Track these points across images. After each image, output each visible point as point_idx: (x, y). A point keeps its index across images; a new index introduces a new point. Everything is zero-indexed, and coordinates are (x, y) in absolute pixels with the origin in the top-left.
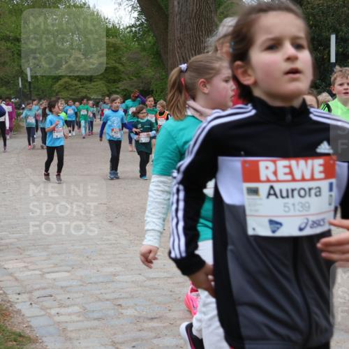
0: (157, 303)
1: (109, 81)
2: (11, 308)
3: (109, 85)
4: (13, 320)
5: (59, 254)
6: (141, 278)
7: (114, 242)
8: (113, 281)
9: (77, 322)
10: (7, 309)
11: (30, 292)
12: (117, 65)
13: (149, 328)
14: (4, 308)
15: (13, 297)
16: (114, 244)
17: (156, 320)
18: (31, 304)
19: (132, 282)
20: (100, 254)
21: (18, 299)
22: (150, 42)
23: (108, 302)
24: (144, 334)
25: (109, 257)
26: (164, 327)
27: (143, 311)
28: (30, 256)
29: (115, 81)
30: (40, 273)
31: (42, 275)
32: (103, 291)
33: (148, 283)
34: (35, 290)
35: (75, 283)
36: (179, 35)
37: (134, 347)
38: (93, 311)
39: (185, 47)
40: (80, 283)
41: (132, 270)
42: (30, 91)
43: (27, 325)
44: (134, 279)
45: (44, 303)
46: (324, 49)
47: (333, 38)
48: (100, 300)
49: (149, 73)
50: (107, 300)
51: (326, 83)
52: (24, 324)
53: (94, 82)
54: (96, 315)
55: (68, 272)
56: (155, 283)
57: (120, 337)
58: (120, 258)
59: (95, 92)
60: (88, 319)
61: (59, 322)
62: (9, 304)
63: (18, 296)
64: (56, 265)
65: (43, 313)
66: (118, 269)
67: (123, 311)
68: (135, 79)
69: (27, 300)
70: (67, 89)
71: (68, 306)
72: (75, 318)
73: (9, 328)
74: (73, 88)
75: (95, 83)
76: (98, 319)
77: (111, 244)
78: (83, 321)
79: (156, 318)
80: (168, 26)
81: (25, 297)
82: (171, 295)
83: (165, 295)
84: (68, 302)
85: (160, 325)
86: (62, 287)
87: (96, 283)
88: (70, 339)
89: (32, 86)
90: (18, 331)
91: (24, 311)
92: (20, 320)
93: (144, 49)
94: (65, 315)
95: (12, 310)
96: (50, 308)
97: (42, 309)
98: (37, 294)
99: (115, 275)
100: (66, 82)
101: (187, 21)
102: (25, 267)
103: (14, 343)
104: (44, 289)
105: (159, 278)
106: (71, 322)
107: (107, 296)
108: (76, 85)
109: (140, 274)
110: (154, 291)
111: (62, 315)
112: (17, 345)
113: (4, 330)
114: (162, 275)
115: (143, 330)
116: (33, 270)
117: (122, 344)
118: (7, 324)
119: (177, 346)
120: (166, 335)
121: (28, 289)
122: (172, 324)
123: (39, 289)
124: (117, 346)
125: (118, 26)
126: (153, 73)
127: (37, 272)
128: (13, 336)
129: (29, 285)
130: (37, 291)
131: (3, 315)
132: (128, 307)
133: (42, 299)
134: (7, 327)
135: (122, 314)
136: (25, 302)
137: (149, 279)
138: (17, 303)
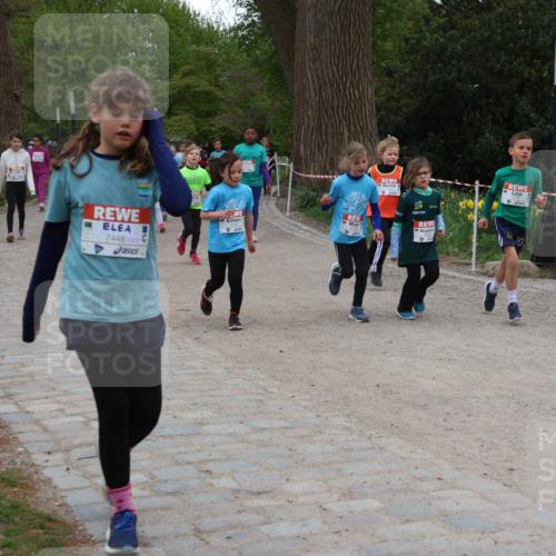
0: (267, 469)
1: (199, 114)
2: (36, 476)
3: (199, 120)
4: (38, 495)
6: (242, 429)
7: (202, 371)
8: (199, 434)
9: (140, 497)
10: (29, 477)
11: (66, 450)
12: (212, 88)
13: (255, 509)
14: (25, 475)
15: (39, 458)
16: (201, 374)
17: (265, 496)
18: (68, 469)
19: (230, 434)
20: (179, 391)
21: (47, 461)
22: (266, 53)
23: (189, 467)
24: (244, 517)
25: (193, 395)
26: (279, 507)
27: (245, 482)
28: (67, 393)
29: (208, 115)
30: (83, 419)
31: (87, 423)
32: (182, 449)
33: (254, 436)
34: (76, 447)
36: (312, 41)
37: (229, 538)
38: (166, 481)
39: (321, 61)
41: (228, 416)
42: (73, 129)
43: (60, 502)
44: (231, 430)
45: (88, 469)
46: (543, 64)
48: (177, 463)
49: (263, 101)
50: (189, 463)
51: (546, 118)
52: (55, 500)
53: (176, 115)
54: (169, 487)
56: (265, 436)
57: (207, 523)
58: (211, 396)
59: (177, 132)
60: (158, 494)
62: (32, 470)
63: (47, 457)
66: (207, 413)
67: (213, 481)
68: (240, 111)
69: (62, 462)
72: (137, 491)
73: (32, 506)
75: (177, 118)
76: (173, 494)
77: (196, 374)
78: (149, 497)
79: (265, 492)
80: (295, 26)
81: (58, 457)
82: (290, 456)
83: (281, 456)
85: (272, 503)
87: (171, 436)
90: (46, 511)
91: (56, 481)
92: (50, 495)
93: (256, 62)
95: (38, 479)
96: (98, 477)
97: (84, 477)
98: (76, 453)
99: (202, 424)
101: (326, 18)
102: (59, 410)
103: (41, 531)
104: (88, 445)
105: (272, 429)
107: (189, 458)
109: (241, 423)
110: (262, 450)
112: (45, 533)
113: (23, 511)
114: (277, 423)
115: (244, 511)
116: (72, 415)
117: (211, 532)
118: (29, 501)
119: (298, 537)
120: (281, 519)
121: (64, 444)
122: (291, 502)
123: (80, 446)
124: (204, 536)
125: (215, 26)
126: (269, 102)
127: (80, 419)
128: (38, 520)
129: (65, 438)
130: (78, 450)
131: (22, 486)
132: (222, 475)
133: (85, 461)
134: (29, 505)
135: (212, 485)
136: (57, 466)
137: (256, 430)
138: (45, 467)
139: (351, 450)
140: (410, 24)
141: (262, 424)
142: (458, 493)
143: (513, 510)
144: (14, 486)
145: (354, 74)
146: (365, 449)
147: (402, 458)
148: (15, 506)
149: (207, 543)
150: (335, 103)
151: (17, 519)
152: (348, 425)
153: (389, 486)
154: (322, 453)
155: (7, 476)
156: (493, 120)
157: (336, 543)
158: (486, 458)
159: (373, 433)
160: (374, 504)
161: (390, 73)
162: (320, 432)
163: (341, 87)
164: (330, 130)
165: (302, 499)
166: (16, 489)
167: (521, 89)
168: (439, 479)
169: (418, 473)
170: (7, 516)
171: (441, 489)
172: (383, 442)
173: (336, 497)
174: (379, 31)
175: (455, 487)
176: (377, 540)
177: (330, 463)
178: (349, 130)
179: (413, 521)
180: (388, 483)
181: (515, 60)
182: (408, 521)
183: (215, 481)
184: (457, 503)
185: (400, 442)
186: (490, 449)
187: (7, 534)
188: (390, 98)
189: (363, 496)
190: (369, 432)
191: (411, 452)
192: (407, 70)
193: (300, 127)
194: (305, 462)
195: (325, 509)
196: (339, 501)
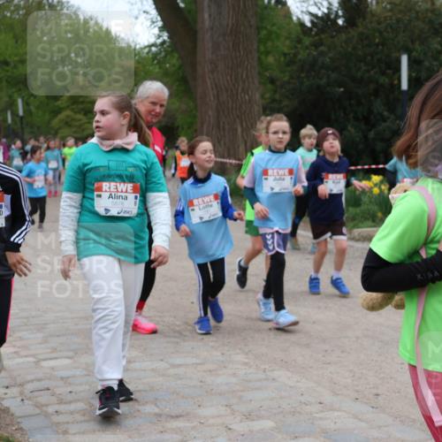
0: (183, 397)
5: (58, 336)
6: (162, 365)
9: (81, 422)
11: (21, 385)
13: (174, 429)
17: (181, 418)
18: (22, 400)
19: (153, 370)
21: (6, 394)
22: (174, 65)
24: (166, 437)
26: (193, 428)
27: (166, 408)
28: (21, 338)
30: (34, 360)
31: (37, 363)
33: (172, 371)
34: (29, 382)
35: (78, 373)
36: (210, 56)
39: (218, 72)
40: (85, 372)
41: (151, 355)
42: (22, 128)
43: (16, 427)
44: (154, 367)
45: (39, 399)
46: (394, 73)
47: (404, 59)
51: (396, 115)
52: (13, 425)
55: (70, 358)
56: (181, 371)
61: (59, 423)
63: (6, 391)
64: (54, 350)
65: (38, 411)
66: (134, 353)
67: (140, 408)
69: (18, 395)
70: (70, 126)
71: (70, 402)
74: (77, 124)
78: (88, 421)
79: (181, 416)
80: (196, 44)
81: (14, 391)
82: (201, 387)
83: (194, 387)
84: (70, 397)
85: (188, 424)
86: (62, 378)
89: (24, 121)
90: (6, 435)
91: (13, 410)
92: (8, 420)
93: (166, 74)
94: (66, 413)
96: (47, 405)
97: (37, 407)
98: (29, 387)
100: (68, 116)
101: (221, 39)
102: (15, 352)
104: (39, 380)
105: (186, 365)
106: (73, 423)
108: (80, 120)
109: (162, 360)
110: (179, 382)
111: (62, 413)
115: (165, 431)
116: (26, 356)
120: (195, 437)
121: (19, 380)
122: (202, 423)
123: (32, 381)
125: (133, 45)
126: (178, 104)
127: (31, 359)
129: (19, 376)
130: (30, 384)
132: (147, 402)
133: (36, 394)
135: (139, 411)
136: (14, 398)
137: (174, 366)
138: (4, 399)
139: (250, 381)
140: (288, 42)
141: (178, 361)
142: (336, 414)
143: (380, 427)
145: (244, 82)
146: (260, 380)
147: (291, 387)
150: (230, 106)
152: (247, 361)
153: (281, 409)
154: (227, 384)
156: (354, 117)
158: (357, 386)
159: (267, 367)
160: (269, 424)
161: (272, 81)
162: (225, 367)
163: (234, 92)
164: (227, 127)
165: (211, 421)
167: (376, 93)
168: (321, 403)
169: (303, 399)
171: (322, 411)
172: (276, 374)
173: (239, 418)
174: (262, 48)
175: (333, 409)
177: (234, 391)
178: (242, 126)
179: (301, 437)
180: (279, 407)
181: (372, 69)
182: (296, 437)
184: (335, 423)
185: (289, 374)
186: (360, 378)
188: (274, 101)
189: (259, 418)
190: (263, 367)
191: (298, 382)
192: (286, 79)
193: (202, 124)
194: (213, 392)
195: (230, 429)
196: (241, 422)
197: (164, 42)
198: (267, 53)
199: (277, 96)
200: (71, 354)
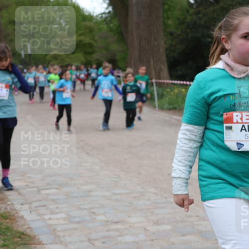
0: (120, 211)
1: (86, 53)
2: (16, 215)
3: (86, 56)
4: (18, 223)
5: (50, 176)
6: (108, 194)
7: (90, 168)
8: (89, 196)
9: (63, 224)
10: (14, 215)
11: (30, 203)
12: (92, 41)
13: (115, 229)
14: (12, 214)
15: (18, 207)
17: (119, 224)
18: (31, 212)
19: (103, 196)
20: (80, 177)
21: (21, 208)
22: (115, 25)
23: (85, 211)
24: (111, 233)
25: (86, 179)
26: (126, 229)
27: (110, 217)
28: (30, 178)
29: (90, 53)
32: (82, 203)
33: (114, 197)
34: (34, 202)
35: (61, 197)
37: (104, 242)
38: (75, 217)
40: (65, 197)
41: (103, 188)
42: (30, 60)
43: (27, 226)
44: (104, 194)
45: (40, 211)
48: (80, 209)
49: (115, 47)
50: (85, 209)
52: (25, 225)
54: (77, 220)
55: (57, 189)
56: (119, 197)
57: (93, 236)
58: (94, 179)
60: (71, 223)
61: (51, 225)
62: (15, 212)
63: (21, 206)
64: (48, 184)
66: (93, 187)
68: (104, 52)
69: (28, 209)
70: (57, 59)
71: (57, 213)
72: (62, 222)
73: (15, 228)
76: (78, 223)
78: (67, 224)
79: (119, 222)
80: (128, 13)
81: (26, 206)
82: (130, 206)
83: (126, 206)
84: (57, 211)
85: (123, 227)
86: (53, 200)
87: (76, 197)
88: (59, 237)
89: (31, 57)
90: (22, 230)
91: (25, 217)
92: (23, 223)
93: (111, 30)
94: (55, 219)
95: (18, 216)
96: (44, 215)
97: (38, 215)
98: (35, 204)
99: (90, 191)
101: (142, 10)
102: (26, 185)
103: (19, 239)
104: (40, 201)
105: (122, 194)
106: (59, 225)
107: (85, 207)
109: (108, 191)
110: (118, 203)
111: (52, 219)
112: (21, 240)
113: (11, 230)
114: (124, 191)
115: (110, 230)
116: (32, 187)
117: (95, 240)
118: (13, 226)
119: (135, 242)
120: (127, 234)
121: (29, 201)
122: (131, 226)
124: (92, 242)
126: (117, 47)
127: (36, 189)
128: (18, 234)
129: (29, 198)
131: (11, 219)
132: (99, 214)
133: (38, 208)
134: (13, 228)
135: (95, 219)
136: (26, 210)
137: (114, 194)
138: (20, 211)
139: (157, 203)
140: (180, 12)
141: (117, 191)
142: (206, 222)
144: (7, 219)
145: (155, 35)
146: (164, 203)
148: (7, 228)
149: (94, 245)
151: (9, 234)
152: (156, 192)
153: (175, 219)
154: (145, 205)
155: (3, 215)
157: (152, 245)
159: (167, 195)
160: (168, 227)
161: (171, 34)
162: (143, 195)
163: (149, 40)
164: (145, 60)
165: (136, 225)
166: (8, 221)
168: (198, 216)
169: (188, 214)
170: (4, 232)
171: (198, 221)
173: (151, 224)
174: (165, 15)
175: (204, 220)
176: (170, 244)
177: (148, 209)
182: (184, 235)
183: (97, 217)
184: (206, 227)
187: (4, 241)
188: (171, 45)
189: (163, 224)
190: (165, 195)
192: (179, 33)
193: (131, 58)
194: (137, 209)
195: (146, 230)
196: (153, 226)
197: (109, 12)
198: (168, 18)
199: (174, 43)
200: (57, 186)
